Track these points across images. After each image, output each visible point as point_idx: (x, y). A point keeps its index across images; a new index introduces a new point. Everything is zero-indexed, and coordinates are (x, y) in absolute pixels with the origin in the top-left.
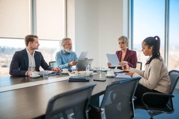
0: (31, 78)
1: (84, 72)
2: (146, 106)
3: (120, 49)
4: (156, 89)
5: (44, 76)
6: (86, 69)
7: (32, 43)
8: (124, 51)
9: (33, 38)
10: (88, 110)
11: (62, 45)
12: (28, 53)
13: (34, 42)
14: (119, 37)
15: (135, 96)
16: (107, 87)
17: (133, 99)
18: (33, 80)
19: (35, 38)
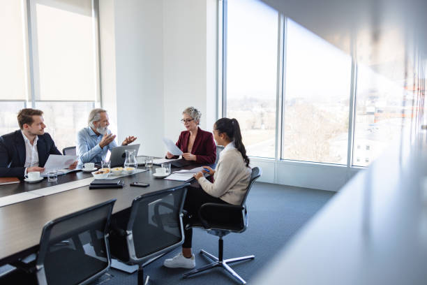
0: (28, 183)
1: (120, 169)
2: (205, 222)
3: (186, 129)
4: (223, 199)
5: (49, 179)
6: (125, 163)
7: (30, 125)
8: (193, 133)
9: (30, 116)
10: (108, 235)
11: (91, 121)
12: (25, 140)
13: (33, 125)
14: (184, 109)
15: (184, 209)
16: (134, 202)
17: (182, 215)
18: (30, 187)
19: (35, 117)
